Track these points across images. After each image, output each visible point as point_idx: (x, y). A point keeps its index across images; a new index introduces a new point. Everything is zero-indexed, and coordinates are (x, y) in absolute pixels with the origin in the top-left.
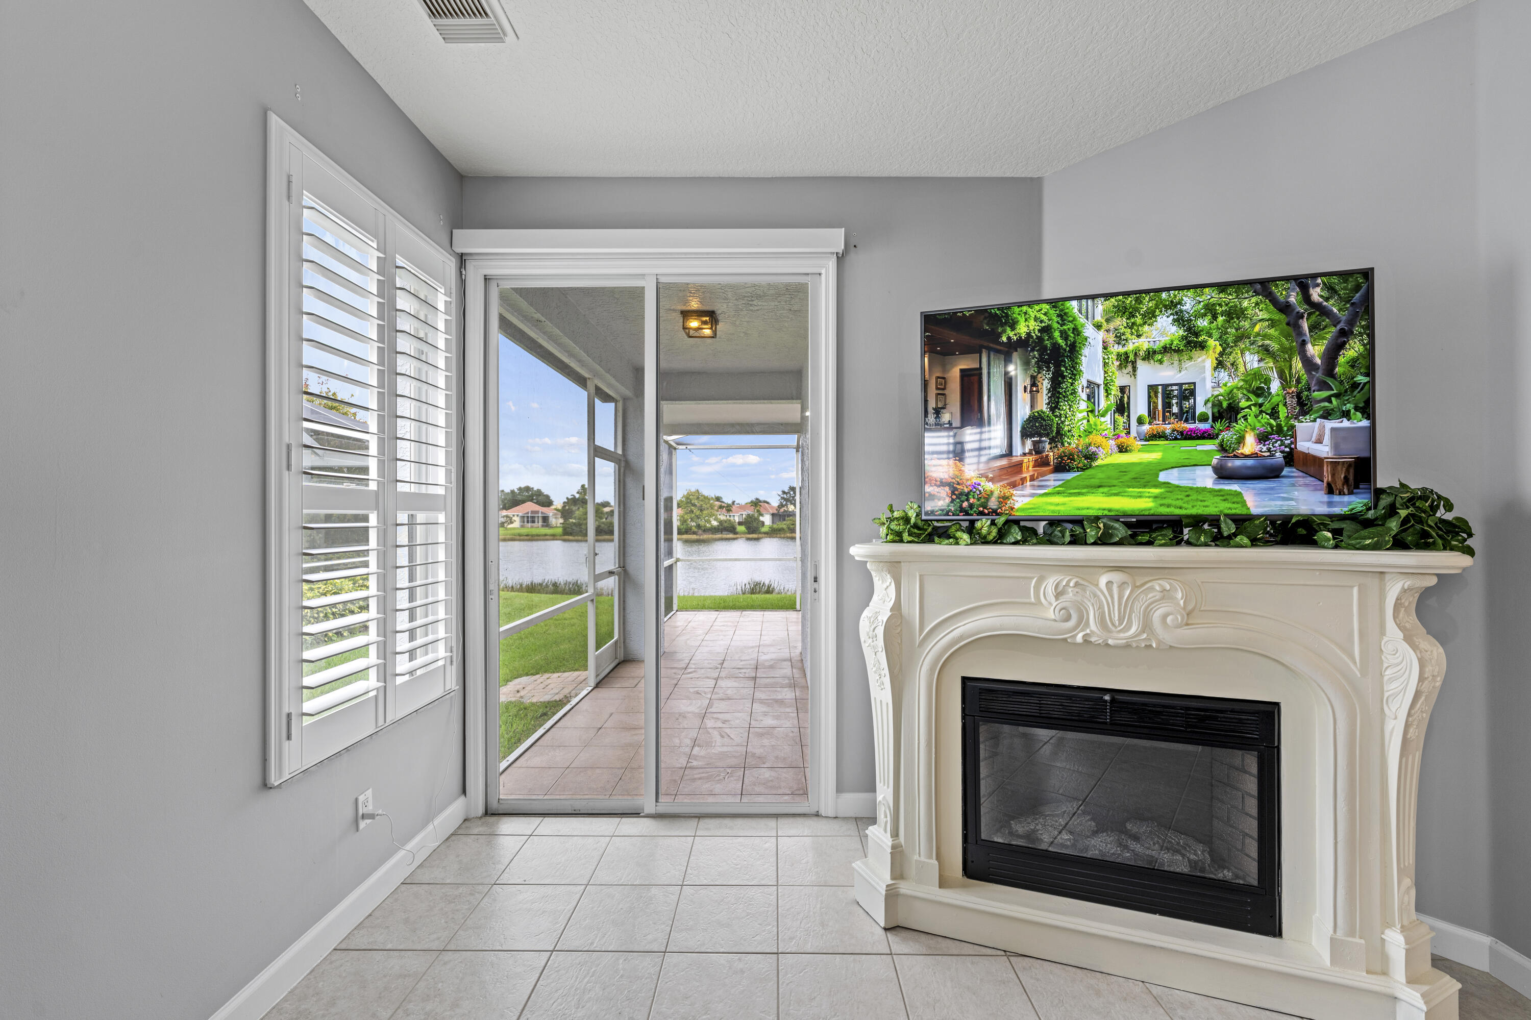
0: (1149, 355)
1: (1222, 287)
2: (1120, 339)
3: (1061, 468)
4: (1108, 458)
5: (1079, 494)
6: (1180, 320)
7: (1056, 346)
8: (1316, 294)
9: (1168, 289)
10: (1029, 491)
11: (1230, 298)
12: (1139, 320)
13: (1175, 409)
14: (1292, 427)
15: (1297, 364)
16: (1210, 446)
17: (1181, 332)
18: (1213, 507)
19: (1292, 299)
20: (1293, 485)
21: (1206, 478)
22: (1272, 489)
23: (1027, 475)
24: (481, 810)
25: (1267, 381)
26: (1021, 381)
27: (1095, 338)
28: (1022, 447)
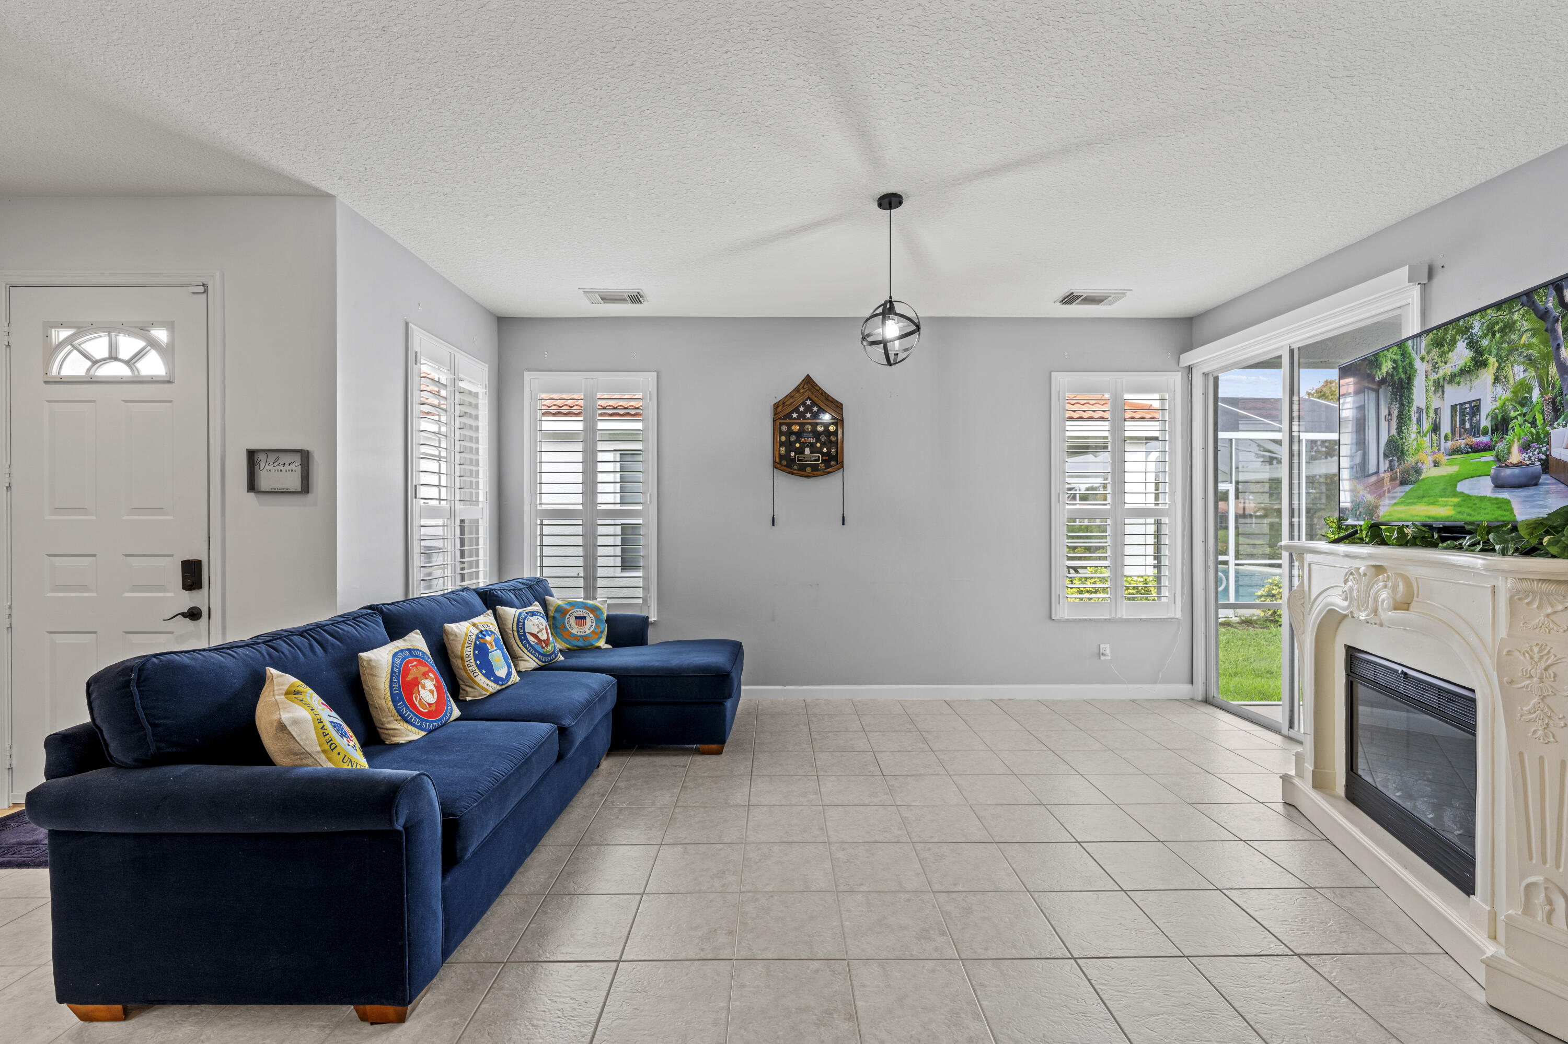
0: (1452, 379)
1: (1498, 305)
2: (1435, 369)
3: (1403, 483)
4: (1429, 472)
5: (1413, 503)
6: (1473, 344)
7: (1401, 380)
9: (1463, 317)
10: (1387, 502)
11: (1503, 315)
12: (1446, 348)
13: (1467, 426)
14: (1548, 434)
15: (1553, 369)
16: (1489, 457)
17: (1472, 354)
18: (1485, 516)
19: (1550, 305)
20: (1547, 492)
21: (1485, 487)
22: (1532, 496)
23: (1386, 488)
24: (1200, 697)
25: (1530, 390)
26: (1384, 412)
27: (1421, 367)
28: (1384, 465)
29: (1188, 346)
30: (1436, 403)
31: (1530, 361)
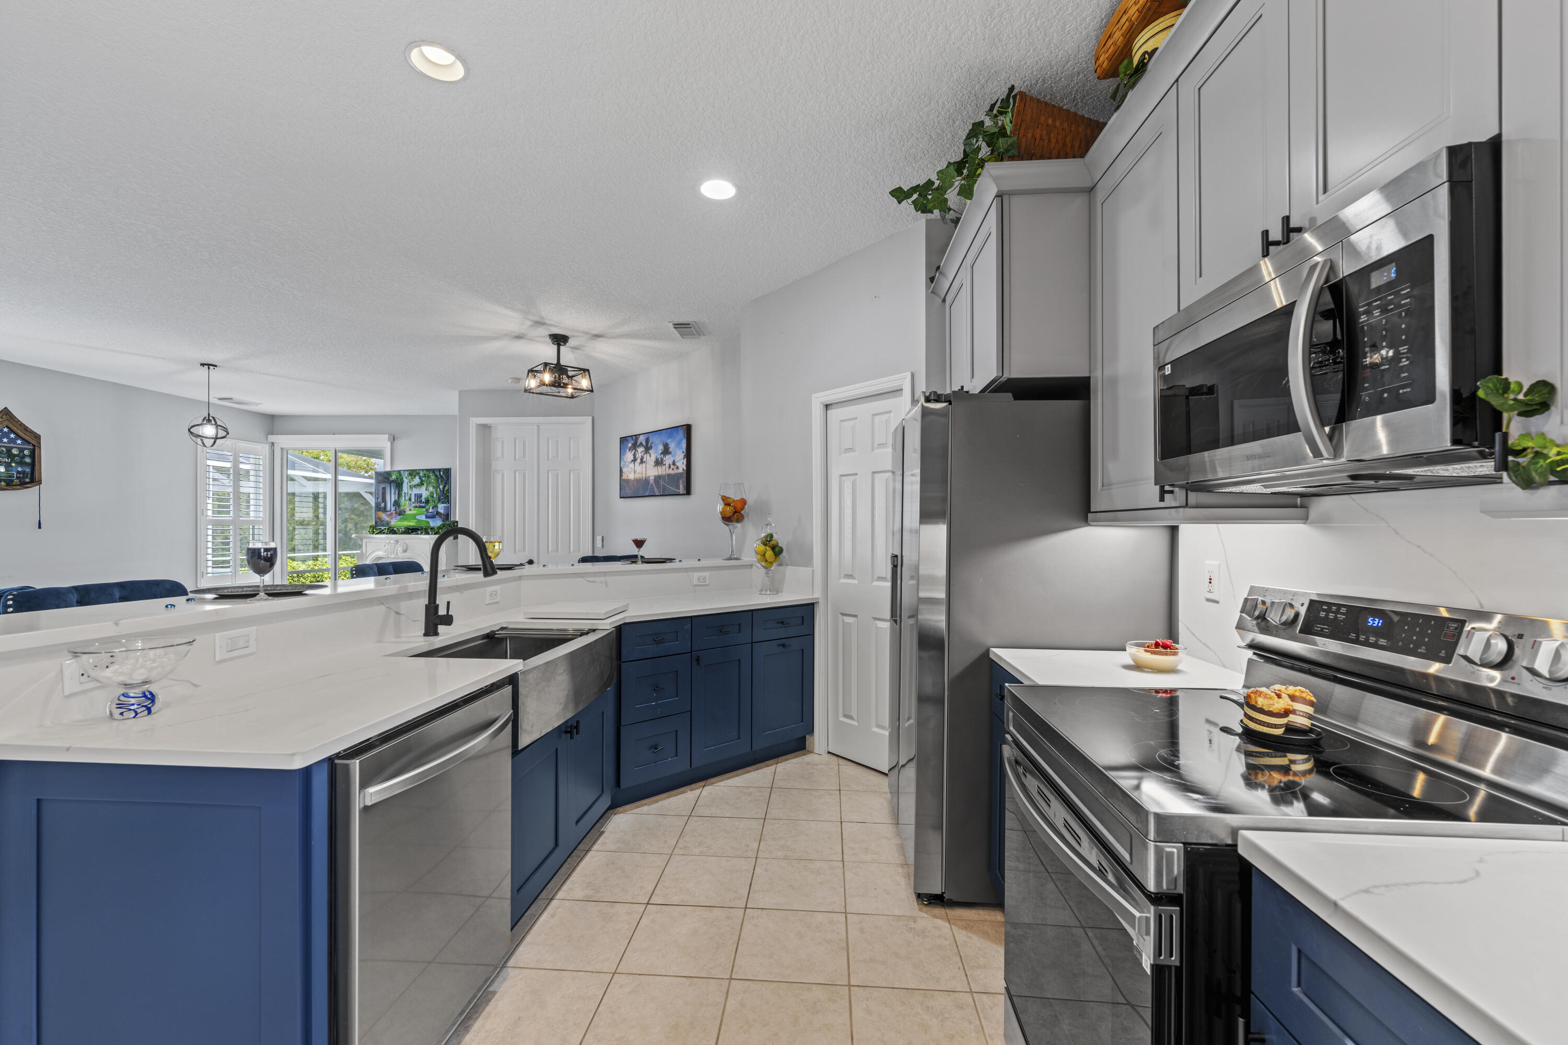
0: (415, 486)
1: (427, 470)
2: (410, 482)
3: (400, 515)
4: (408, 512)
5: (403, 521)
6: (420, 478)
7: (399, 483)
8: (441, 473)
9: (417, 470)
10: (394, 520)
11: (428, 473)
12: (413, 477)
13: (419, 500)
14: (437, 506)
15: (438, 490)
16: (424, 509)
17: (420, 481)
18: (424, 525)
19: (438, 474)
20: (437, 520)
21: (423, 518)
23: (393, 516)
25: (434, 494)
26: (393, 491)
27: (406, 481)
28: (393, 509)
29: (272, 432)
30: (410, 492)
31: (434, 487)
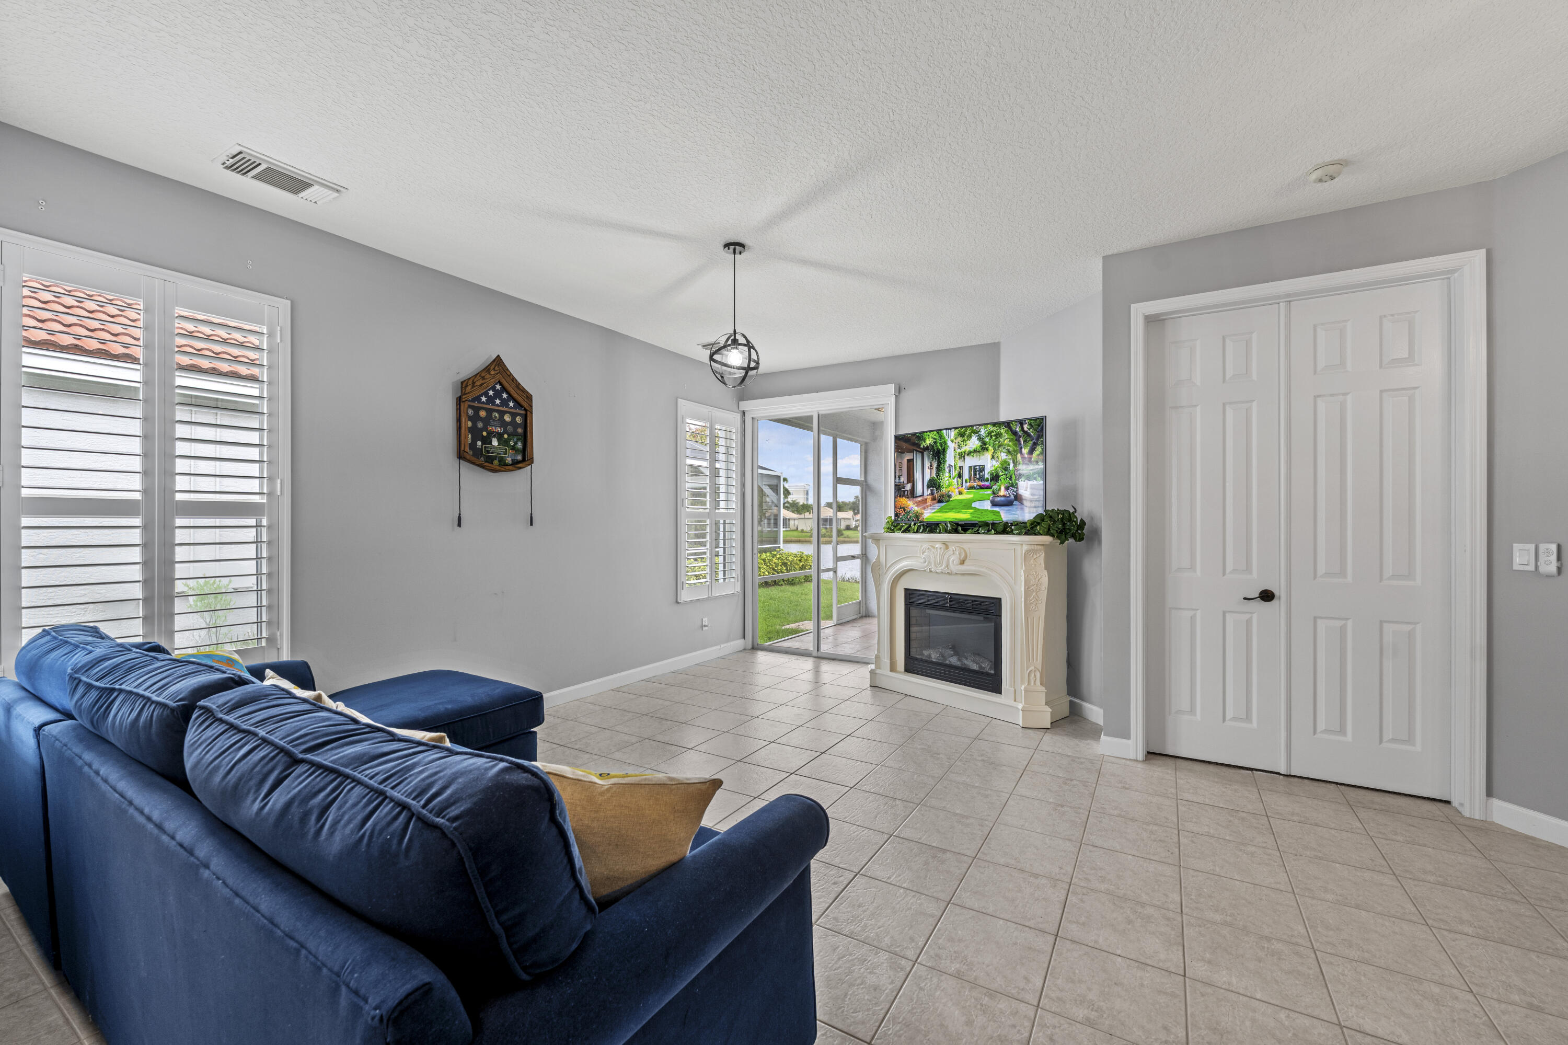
0: (969, 453)
1: (994, 424)
2: (959, 447)
3: (940, 501)
4: (956, 497)
5: (946, 512)
6: (980, 439)
7: (938, 450)
8: (1026, 427)
9: (976, 425)
10: (929, 511)
11: (996, 429)
12: (966, 438)
13: (978, 476)
14: (1017, 484)
15: (1019, 457)
16: (989, 492)
17: (980, 444)
18: (989, 518)
19: (1018, 430)
20: (1017, 508)
21: (987, 505)
22: (1009, 510)
23: (928, 504)
24: (750, 646)
25: (1009, 464)
26: (927, 464)
27: (951, 446)
28: (927, 492)
29: (742, 397)
30: (960, 464)
31: (1009, 452)
